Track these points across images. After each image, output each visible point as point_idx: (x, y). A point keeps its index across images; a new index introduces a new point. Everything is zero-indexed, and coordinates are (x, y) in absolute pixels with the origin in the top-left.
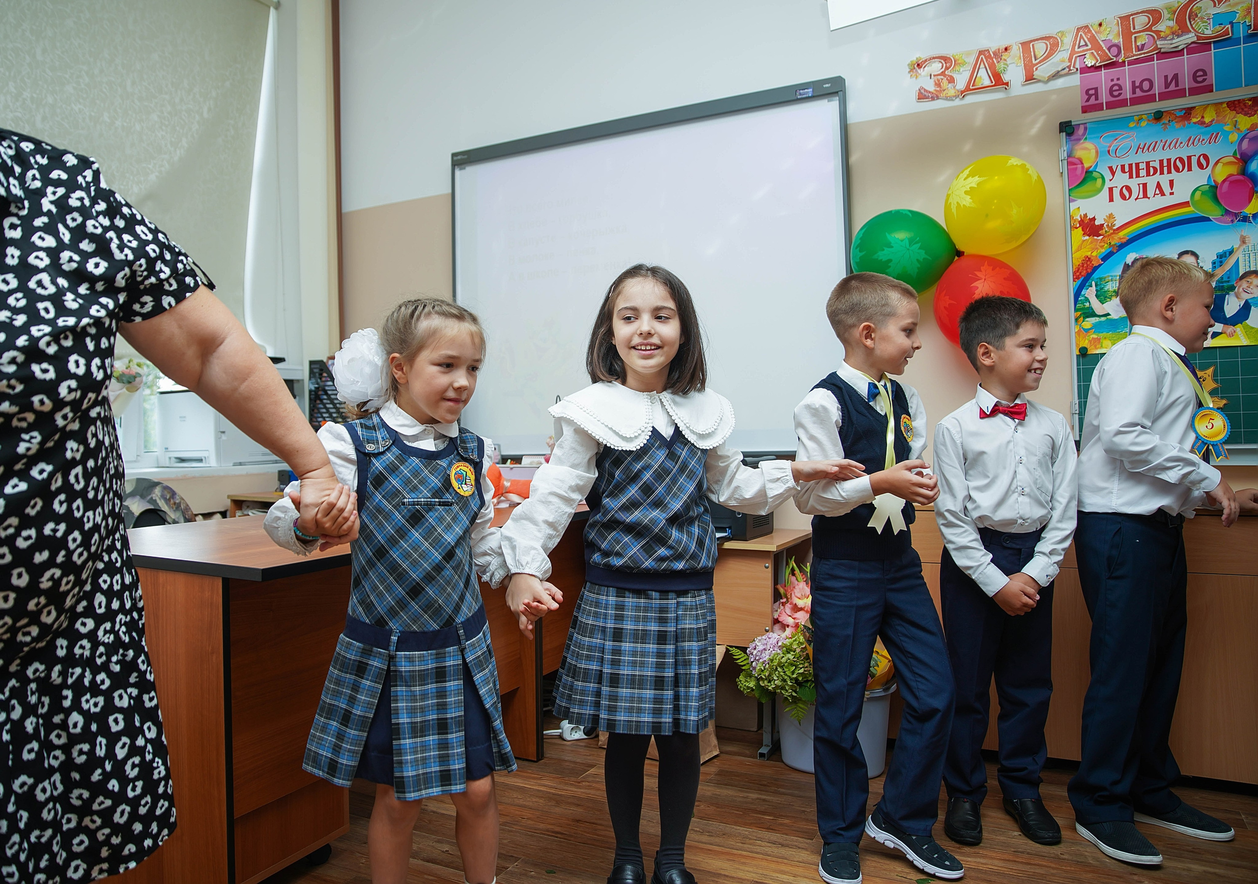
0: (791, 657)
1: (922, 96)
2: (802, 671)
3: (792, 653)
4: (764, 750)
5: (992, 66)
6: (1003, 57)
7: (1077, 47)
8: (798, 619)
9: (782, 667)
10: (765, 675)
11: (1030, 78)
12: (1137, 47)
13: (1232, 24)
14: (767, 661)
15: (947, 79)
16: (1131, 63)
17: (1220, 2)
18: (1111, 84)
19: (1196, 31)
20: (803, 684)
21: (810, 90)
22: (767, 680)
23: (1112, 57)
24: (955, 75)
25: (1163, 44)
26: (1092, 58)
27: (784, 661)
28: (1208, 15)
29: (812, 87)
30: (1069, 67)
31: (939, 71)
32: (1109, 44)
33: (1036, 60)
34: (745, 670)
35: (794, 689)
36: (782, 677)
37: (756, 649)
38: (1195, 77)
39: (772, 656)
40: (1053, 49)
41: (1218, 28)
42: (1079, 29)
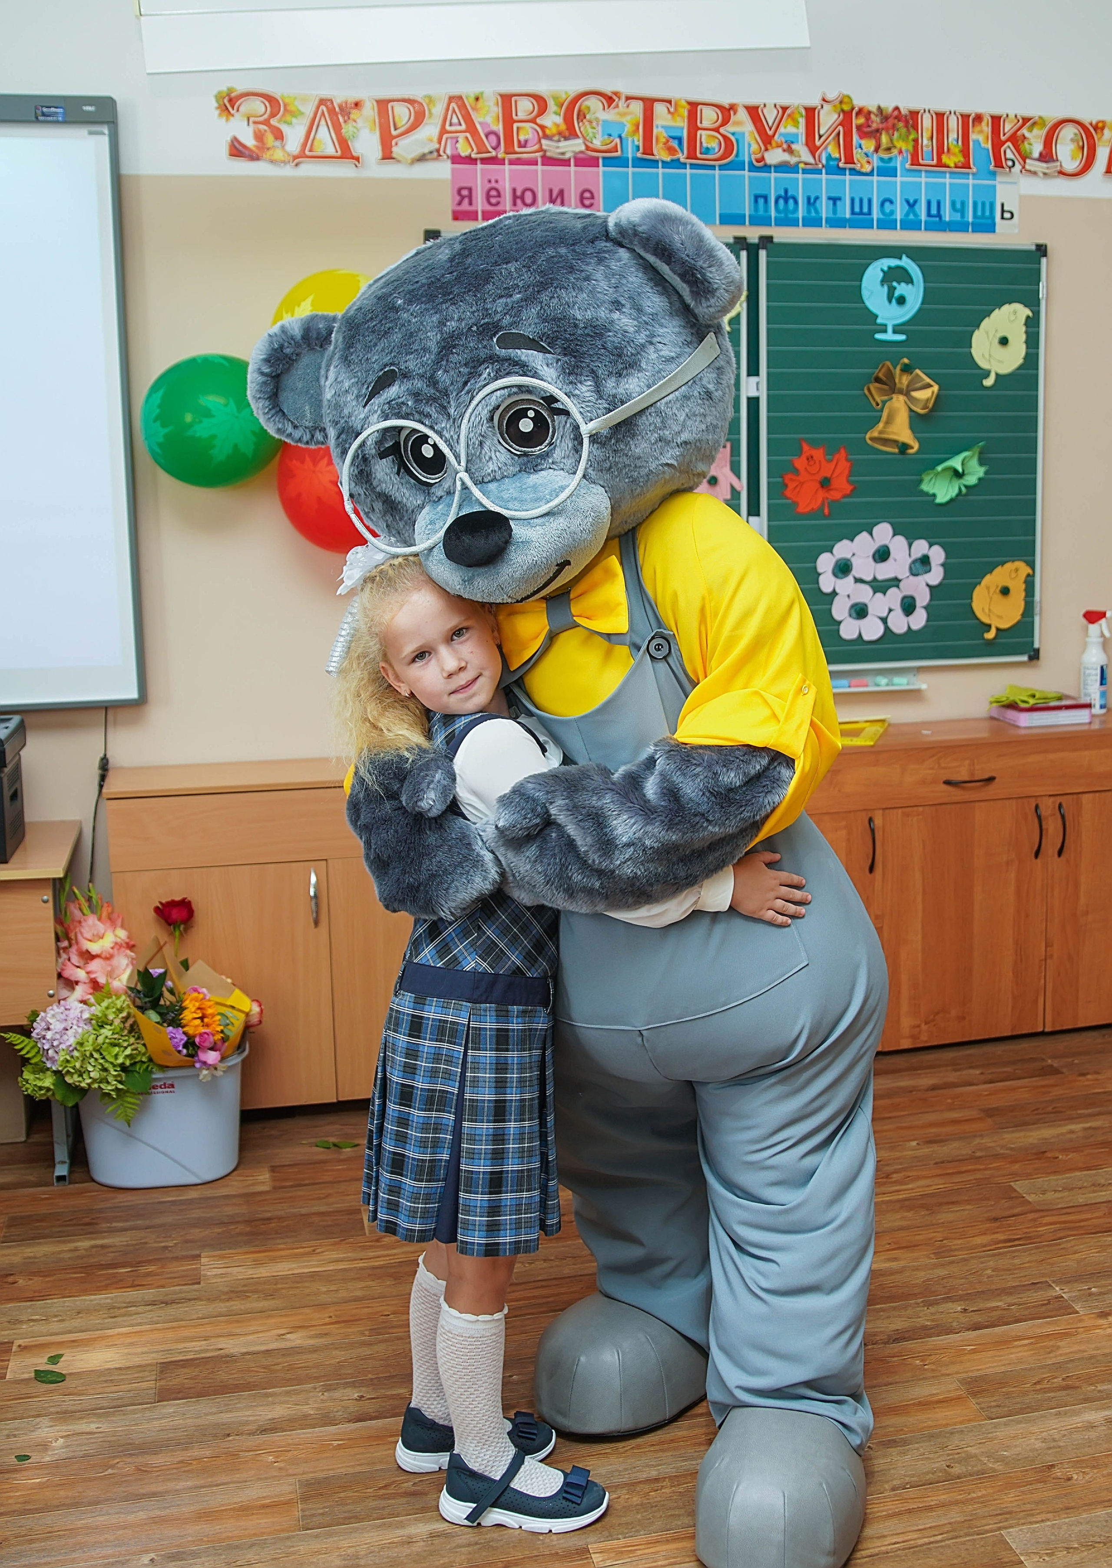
0: (109, 1034)
1: (237, 150)
2: (128, 1052)
3: (108, 1027)
4: (61, 1170)
5: (338, 128)
6: (352, 116)
8: (94, 972)
9: (98, 1051)
10: (74, 1068)
11: (387, 156)
12: (519, 141)
13: (620, 137)
14: (74, 1046)
15: (272, 133)
16: (512, 163)
17: (609, 107)
18: (489, 186)
19: (584, 138)
20: (130, 1069)
21: (60, 110)
22: (76, 1072)
23: (490, 150)
24: (284, 128)
25: (548, 145)
26: (466, 144)
27: (100, 1040)
28: (597, 120)
29: (63, 105)
30: (438, 151)
31: (261, 116)
32: (487, 130)
33: (396, 129)
34: (33, 1061)
35: (119, 1079)
36: (101, 1064)
37: (49, 1029)
38: (582, 199)
39: (79, 1037)
40: (419, 119)
41: (607, 139)
42: (451, 99)
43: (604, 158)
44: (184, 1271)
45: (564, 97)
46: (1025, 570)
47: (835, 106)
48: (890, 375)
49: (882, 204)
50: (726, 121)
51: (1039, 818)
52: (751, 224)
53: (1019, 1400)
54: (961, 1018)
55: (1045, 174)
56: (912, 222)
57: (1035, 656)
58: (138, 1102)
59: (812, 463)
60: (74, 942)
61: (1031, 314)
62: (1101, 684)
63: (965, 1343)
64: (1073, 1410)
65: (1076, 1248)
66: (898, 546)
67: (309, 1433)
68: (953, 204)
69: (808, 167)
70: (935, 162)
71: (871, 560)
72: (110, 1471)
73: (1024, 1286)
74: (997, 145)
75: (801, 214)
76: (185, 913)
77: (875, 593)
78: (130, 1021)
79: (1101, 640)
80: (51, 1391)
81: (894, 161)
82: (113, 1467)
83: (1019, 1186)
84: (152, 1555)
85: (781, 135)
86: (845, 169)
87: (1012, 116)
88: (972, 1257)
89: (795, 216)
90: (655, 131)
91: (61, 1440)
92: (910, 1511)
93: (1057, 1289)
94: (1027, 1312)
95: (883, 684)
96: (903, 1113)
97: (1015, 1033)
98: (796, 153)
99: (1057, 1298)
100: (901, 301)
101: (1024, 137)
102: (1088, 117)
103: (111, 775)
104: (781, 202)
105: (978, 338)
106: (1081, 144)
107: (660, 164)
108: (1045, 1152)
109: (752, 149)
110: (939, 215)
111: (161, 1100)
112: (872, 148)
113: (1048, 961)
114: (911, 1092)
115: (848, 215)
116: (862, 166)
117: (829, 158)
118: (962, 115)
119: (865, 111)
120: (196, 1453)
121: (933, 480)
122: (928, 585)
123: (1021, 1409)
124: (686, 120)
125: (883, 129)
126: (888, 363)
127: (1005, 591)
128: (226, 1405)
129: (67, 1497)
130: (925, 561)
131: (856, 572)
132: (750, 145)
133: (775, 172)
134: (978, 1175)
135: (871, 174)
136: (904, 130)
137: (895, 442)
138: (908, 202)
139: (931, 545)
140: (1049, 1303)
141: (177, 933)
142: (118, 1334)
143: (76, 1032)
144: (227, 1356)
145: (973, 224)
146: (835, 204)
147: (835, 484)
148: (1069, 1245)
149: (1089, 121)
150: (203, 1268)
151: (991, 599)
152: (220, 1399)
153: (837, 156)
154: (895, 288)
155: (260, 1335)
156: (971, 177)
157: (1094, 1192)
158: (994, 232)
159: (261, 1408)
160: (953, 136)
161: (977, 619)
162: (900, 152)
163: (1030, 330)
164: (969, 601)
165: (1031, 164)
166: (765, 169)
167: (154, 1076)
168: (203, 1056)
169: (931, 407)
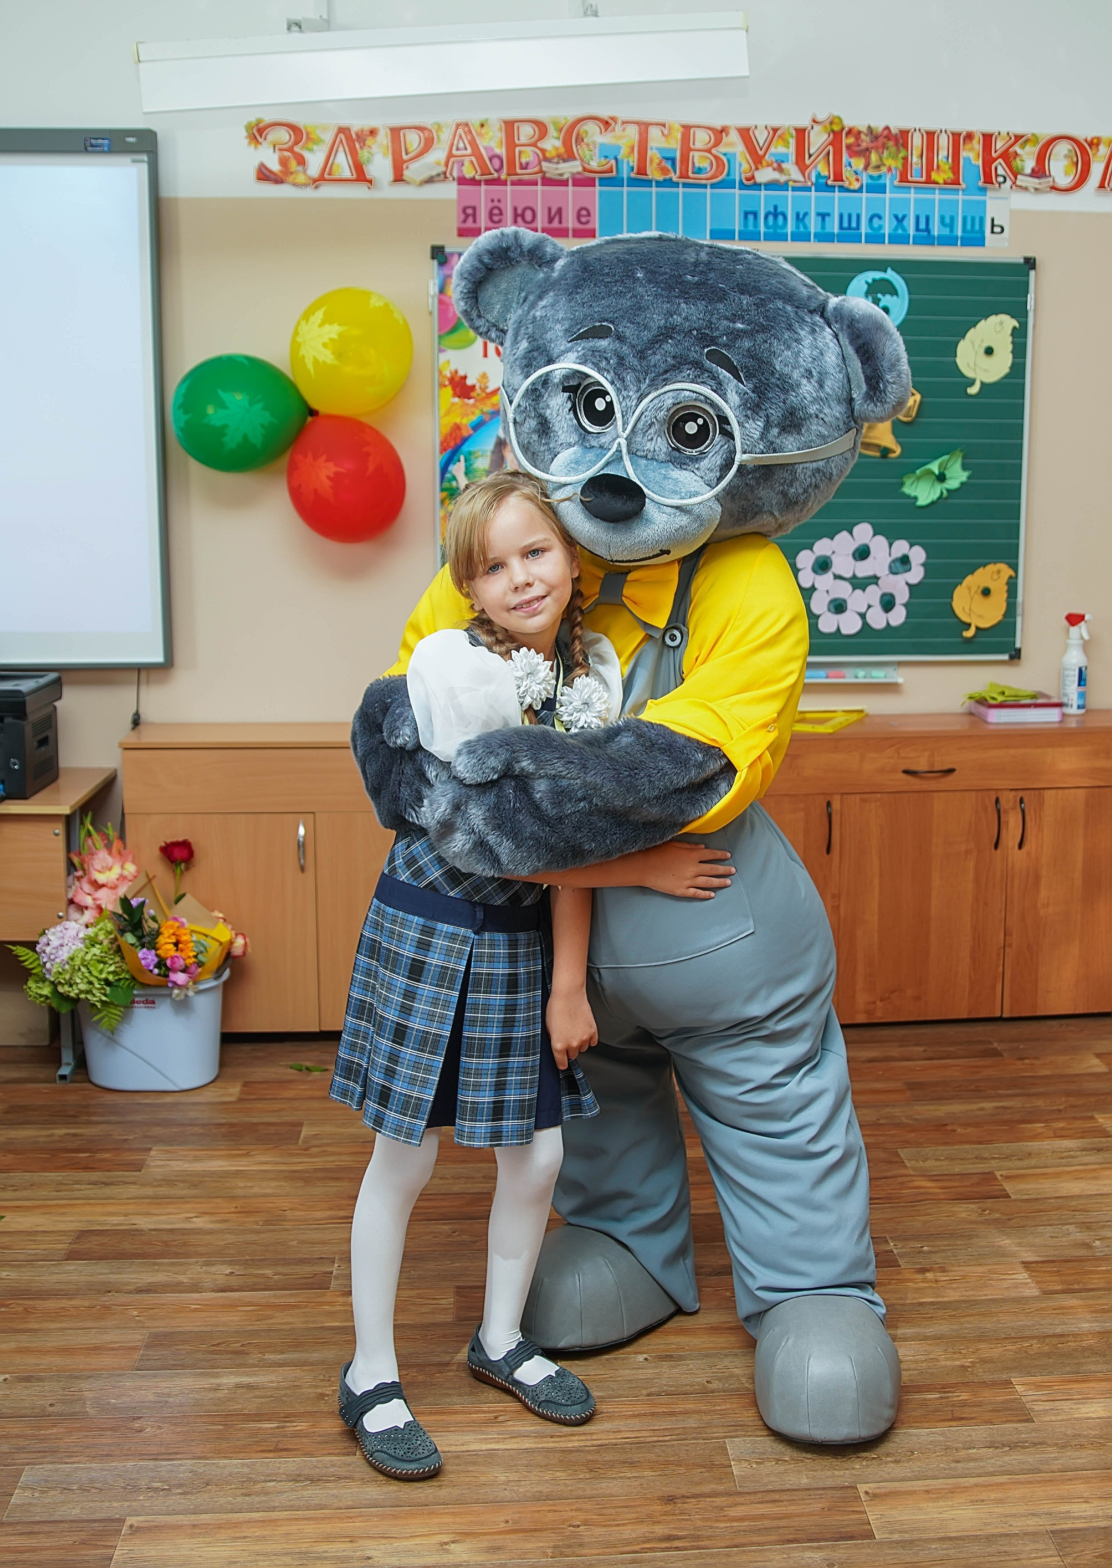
0: (98, 952)
1: (264, 175)
2: (112, 968)
3: (98, 946)
4: (65, 1070)
5: (354, 153)
6: (368, 143)
8: (100, 899)
9: (86, 966)
10: (64, 979)
11: (399, 178)
12: (521, 164)
13: (616, 159)
14: (66, 959)
15: (295, 158)
16: (513, 183)
17: (606, 130)
18: (491, 205)
19: (582, 160)
20: (115, 984)
21: (106, 142)
22: (66, 983)
23: (493, 171)
24: (306, 155)
25: (548, 167)
26: (471, 167)
27: (88, 957)
28: (594, 143)
29: (108, 137)
30: (445, 173)
31: (286, 143)
32: (491, 154)
33: (407, 154)
34: (34, 972)
35: (104, 992)
36: (86, 977)
37: (48, 944)
38: (579, 216)
39: (72, 952)
40: (428, 145)
41: (603, 161)
42: (458, 126)
43: (600, 179)
44: (131, 1160)
45: (563, 122)
46: (1007, 572)
47: (825, 127)
49: (871, 220)
50: (718, 143)
51: (999, 811)
52: (740, 239)
54: (917, 998)
55: (1036, 189)
56: (900, 236)
57: (1016, 655)
58: (119, 1013)
60: (87, 872)
61: (1017, 325)
62: (1079, 685)
66: (879, 544)
68: (942, 219)
69: (798, 185)
70: (924, 179)
71: (851, 558)
74: (988, 161)
75: (790, 229)
76: (185, 853)
77: (854, 589)
78: (117, 943)
79: (1081, 642)
81: (883, 177)
85: (771, 154)
86: (834, 187)
87: (1004, 133)
89: (784, 231)
90: (649, 153)
93: (892, 1244)
95: (861, 676)
97: (971, 1016)
98: (785, 171)
101: (1016, 154)
102: (1083, 133)
103: (141, 727)
104: (771, 218)
105: (963, 348)
106: (1075, 159)
107: (654, 184)
108: (946, 1125)
109: (743, 168)
110: (927, 230)
111: (141, 1013)
112: (862, 166)
113: (1007, 949)
115: (836, 230)
116: (850, 183)
117: (819, 176)
118: (953, 134)
119: (855, 131)
121: (914, 484)
122: (907, 584)
124: (679, 142)
125: (872, 148)
127: (986, 592)
130: (905, 561)
131: (836, 568)
132: (740, 165)
133: (765, 189)
135: (860, 190)
136: (893, 149)
137: (878, 446)
138: (896, 217)
139: (911, 546)
141: (178, 871)
143: (71, 948)
144: (137, 1230)
145: (962, 238)
146: (823, 220)
149: (1084, 137)
150: (149, 1158)
151: (972, 599)
152: (116, 1263)
153: (826, 174)
154: (880, 299)
155: (172, 1216)
156: (960, 192)
158: (983, 245)
159: (146, 1273)
160: (943, 153)
161: (956, 617)
162: (890, 169)
163: (1017, 340)
164: (949, 600)
165: (1021, 180)
166: (755, 187)
167: (135, 992)
168: (174, 977)
169: (914, 414)
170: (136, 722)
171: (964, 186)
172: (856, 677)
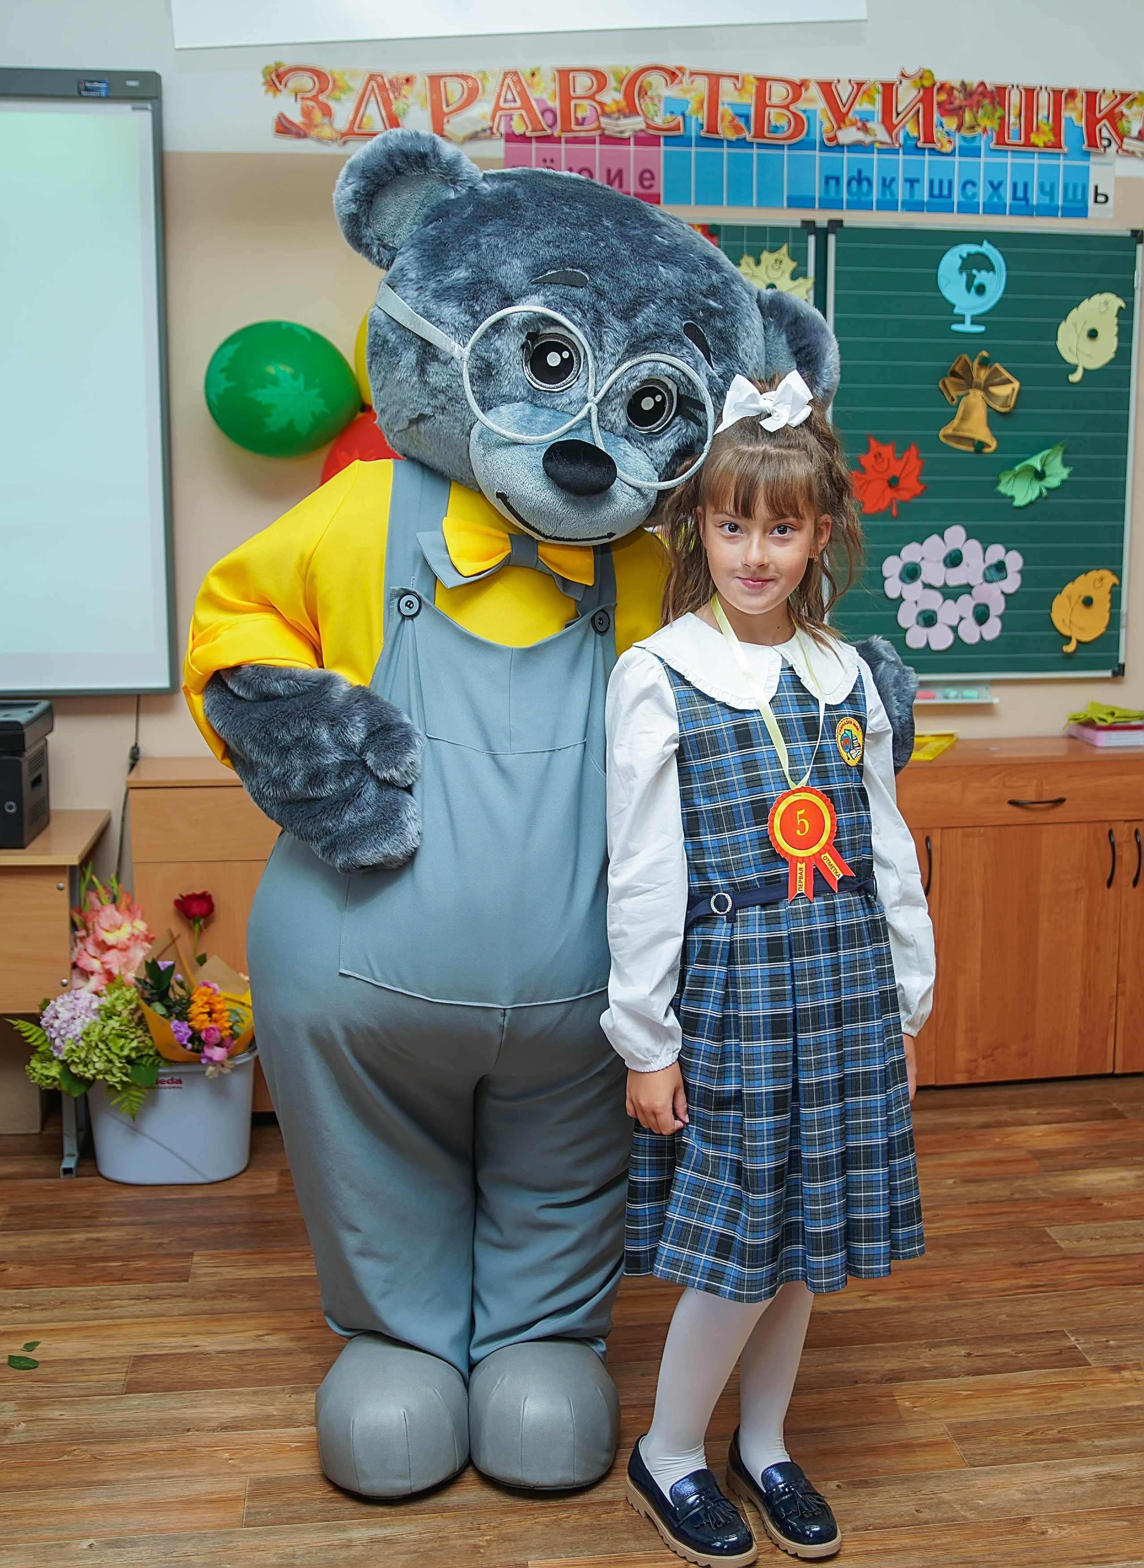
0: (116, 1025)
1: (284, 127)
2: (134, 1044)
3: (116, 1018)
4: (69, 1163)
5: (387, 103)
6: (403, 92)
7: (502, 99)
8: (110, 963)
9: (104, 1042)
10: (79, 1058)
12: (577, 119)
13: (683, 115)
14: (80, 1035)
15: (321, 109)
16: (568, 141)
17: (672, 82)
19: (645, 116)
20: (138, 1061)
21: (103, 85)
22: (81, 1062)
23: (546, 127)
24: (333, 105)
25: (607, 123)
26: (521, 122)
27: (107, 1031)
28: (659, 96)
29: (106, 80)
30: (491, 128)
31: (309, 91)
32: (543, 107)
33: (448, 106)
34: (40, 1049)
35: (124, 1071)
36: (106, 1055)
37: (57, 1018)
38: (641, 179)
39: (86, 1026)
40: (472, 96)
41: (669, 117)
42: (506, 74)
43: (665, 137)
44: (173, 1268)
45: (624, 72)
46: (1110, 579)
47: (914, 81)
48: (968, 369)
49: (964, 187)
50: (796, 98)
51: (1113, 845)
52: (821, 207)
53: (1006, 1449)
54: (1023, 1054)
56: (996, 205)
57: (1119, 671)
58: (143, 1096)
59: (879, 460)
60: (91, 931)
61: (1123, 305)
63: (962, 1388)
64: (1062, 1463)
65: (1102, 1298)
66: (972, 550)
67: (270, 1433)
68: (1042, 186)
69: (884, 147)
70: (1022, 141)
71: (942, 565)
72: (65, 1457)
73: (1038, 1333)
74: (1092, 123)
75: (875, 197)
76: (205, 907)
77: (945, 600)
78: (139, 1014)
80: (22, 1377)
81: (978, 139)
82: (69, 1453)
83: (1054, 1232)
84: (92, 1541)
85: (855, 112)
86: (924, 149)
87: (1109, 91)
88: (988, 1302)
89: (869, 199)
90: (720, 108)
91: (24, 1425)
92: (867, 1553)
93: (1073, 1339)
94: (1035, 1361)
95: (953, 696)
96: (945, 1150)
97: (1082, 1073)
98: (870, 131)
99: (1070, 1348)
100: (981, 290)
101: (1122, 114)
103: (140, 763)
104: (854, 184)
105: (1064, 330)
107: (725, 143)
108: (1090, 1198)
109: (824, 127)
110: (1026, 198)
111: (168, 1094)
112: (954, 127)
113: (1120, 998)
114: (959, 1128)
115: (926, 198)
116: (942, 146)
117: (907, 137)
118: (1054, 91)
119: (947, 86)
120: (152, 1445)
121: (1012, 481)
122: (1003, 593)
123: (1007, 1459)
124: (754, 97)
125: (966, 106)
126: (966, 356)
127: (1088, 602)
128: (191, 1401)
129: (19, 1480)
130: (1000, 568)
131: (925, 577)
132: (821, 123)
133: (848, 152)
134: (1012, 1218)
135: (952, 154)
136: (989, 108)
137: (970, 440)
138: (992, 184)
139: (1008, 550)
140: (1060, 1353)
141: (197, 928)
142: (98, 1326)
143: (84, 1022)
144: (202, 1353)
145: (1063, 208)
146: (912, 186)
147: (903, 483)
148: (1095, 1295)
150: (193, 1266)
151: (1072, 609)
152: (187, 1395)
153: (916, 135)
154: (975, 276)
155: (238, 1335)
156: (1062, 157)
157: (1134, 1242)
158: (1086, 216)
159: (226, 1406)
160: (1043, 113)
161: (1057, 630)
162: (985, 130)
163: (1123, 322)
164: (1048, 611)
165: (1128, 144)
166: (837, 149)
167: (161, 1071)
168: (208, 1052)
169: (1012, 404)
170: (135, 756)
171: (1066, 150)
172: (946, 697)
